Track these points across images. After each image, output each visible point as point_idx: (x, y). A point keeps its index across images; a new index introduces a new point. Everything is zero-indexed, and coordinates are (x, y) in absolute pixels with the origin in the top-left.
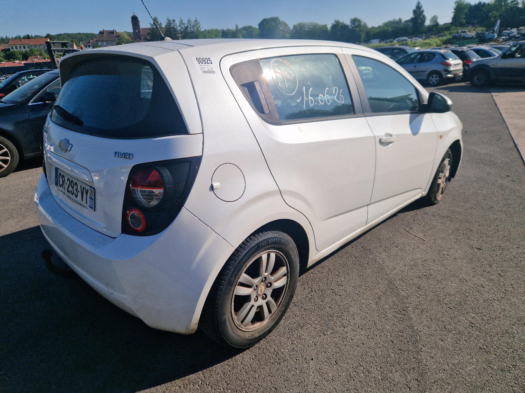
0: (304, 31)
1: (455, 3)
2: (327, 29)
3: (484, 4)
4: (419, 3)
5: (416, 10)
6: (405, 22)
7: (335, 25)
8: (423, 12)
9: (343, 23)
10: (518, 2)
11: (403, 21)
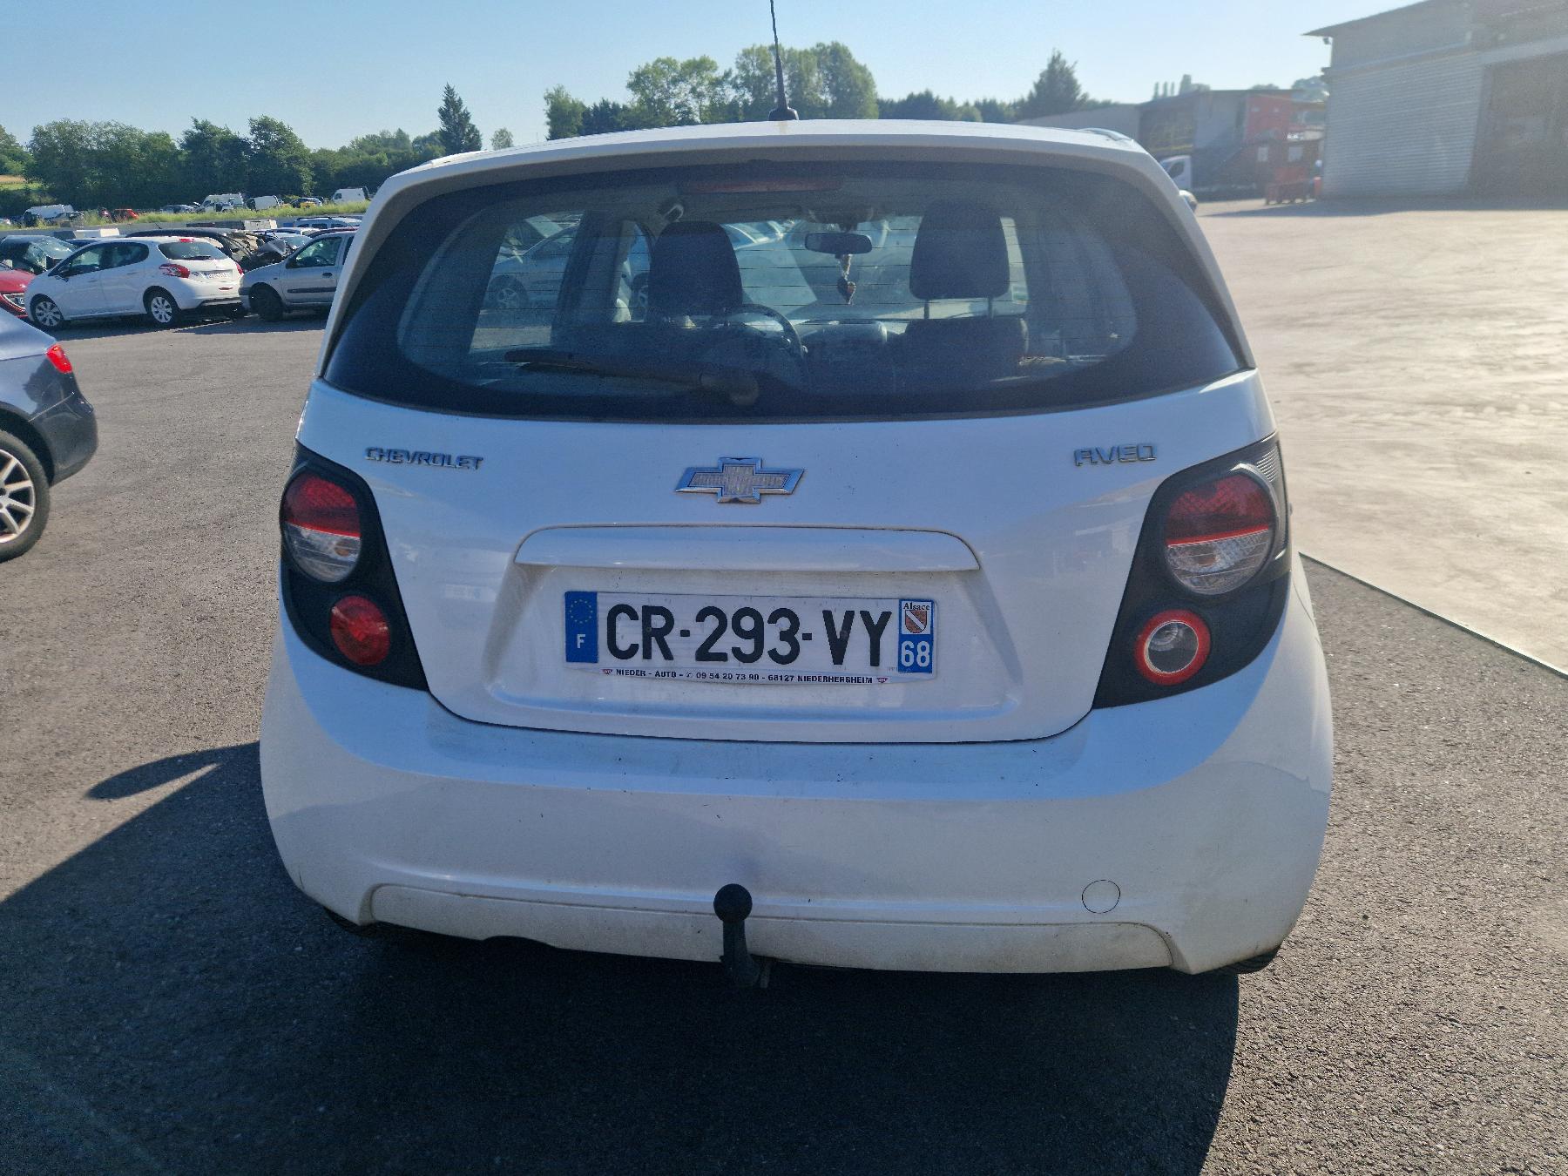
0: (83, 150)
1: (545, 98)
2: (173, 146)
3: (616, 106)
4: (449, 91)
5: (448, 111)
6: (416, 141)
7: (198, 136)
8: (467, 116)
9: (228, 132)
10: (690, 108)
11: (412, 139)
